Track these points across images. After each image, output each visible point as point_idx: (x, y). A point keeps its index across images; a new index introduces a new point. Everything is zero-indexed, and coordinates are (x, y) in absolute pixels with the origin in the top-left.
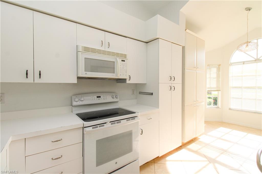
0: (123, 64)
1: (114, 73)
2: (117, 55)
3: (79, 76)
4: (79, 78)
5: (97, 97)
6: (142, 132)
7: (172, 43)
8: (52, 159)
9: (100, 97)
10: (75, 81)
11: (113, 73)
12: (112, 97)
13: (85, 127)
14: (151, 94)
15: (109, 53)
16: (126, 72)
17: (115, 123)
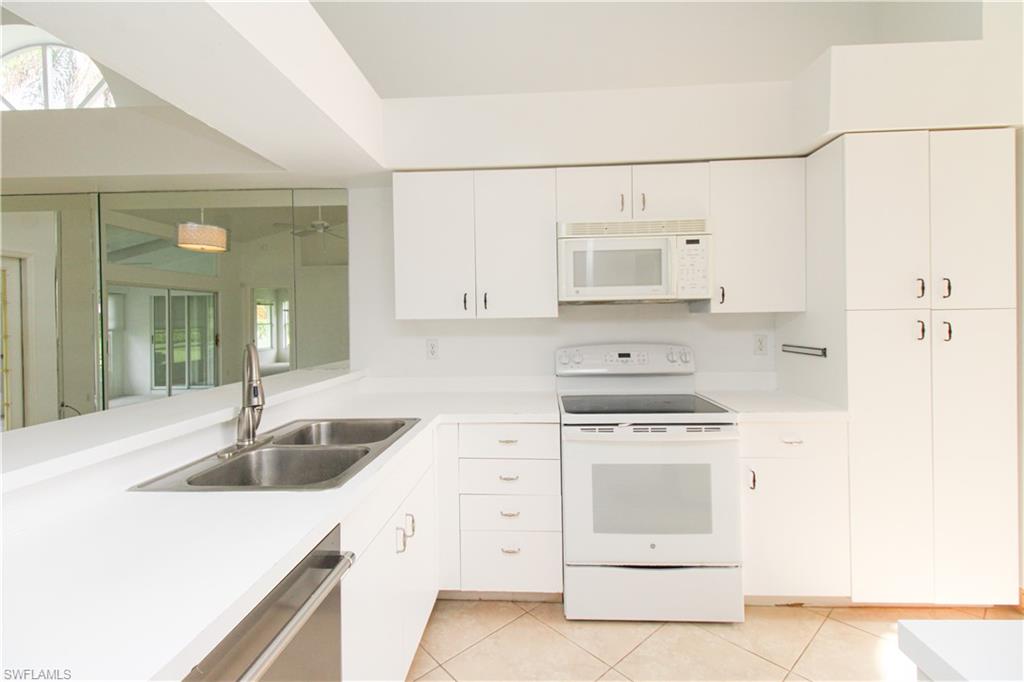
0: (694, 252)
1: (660, 283)
2: (671, 226)
3: (561, 299)
4: (561, 304)
5: (621, 355)
6: (754, 481)
7: (930, 130)
8: (501, 478)
9: (628, 355)
10: (554, 312)
11: (657, 284)
12: (667, 357)
13: (566, 425)
14: (820, 352)
15: (643, 228)
16: (704, 277)
17: (646, 431)
